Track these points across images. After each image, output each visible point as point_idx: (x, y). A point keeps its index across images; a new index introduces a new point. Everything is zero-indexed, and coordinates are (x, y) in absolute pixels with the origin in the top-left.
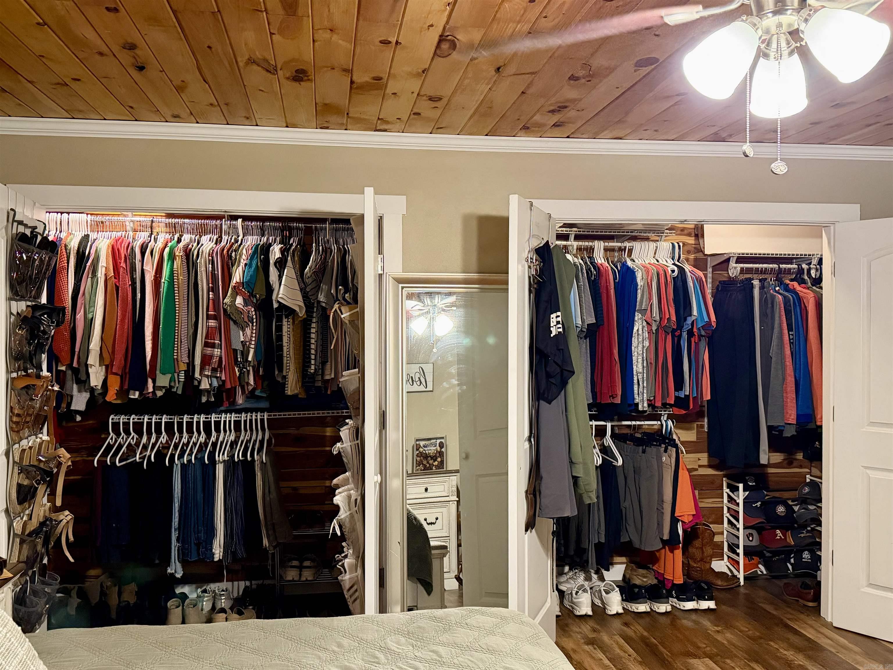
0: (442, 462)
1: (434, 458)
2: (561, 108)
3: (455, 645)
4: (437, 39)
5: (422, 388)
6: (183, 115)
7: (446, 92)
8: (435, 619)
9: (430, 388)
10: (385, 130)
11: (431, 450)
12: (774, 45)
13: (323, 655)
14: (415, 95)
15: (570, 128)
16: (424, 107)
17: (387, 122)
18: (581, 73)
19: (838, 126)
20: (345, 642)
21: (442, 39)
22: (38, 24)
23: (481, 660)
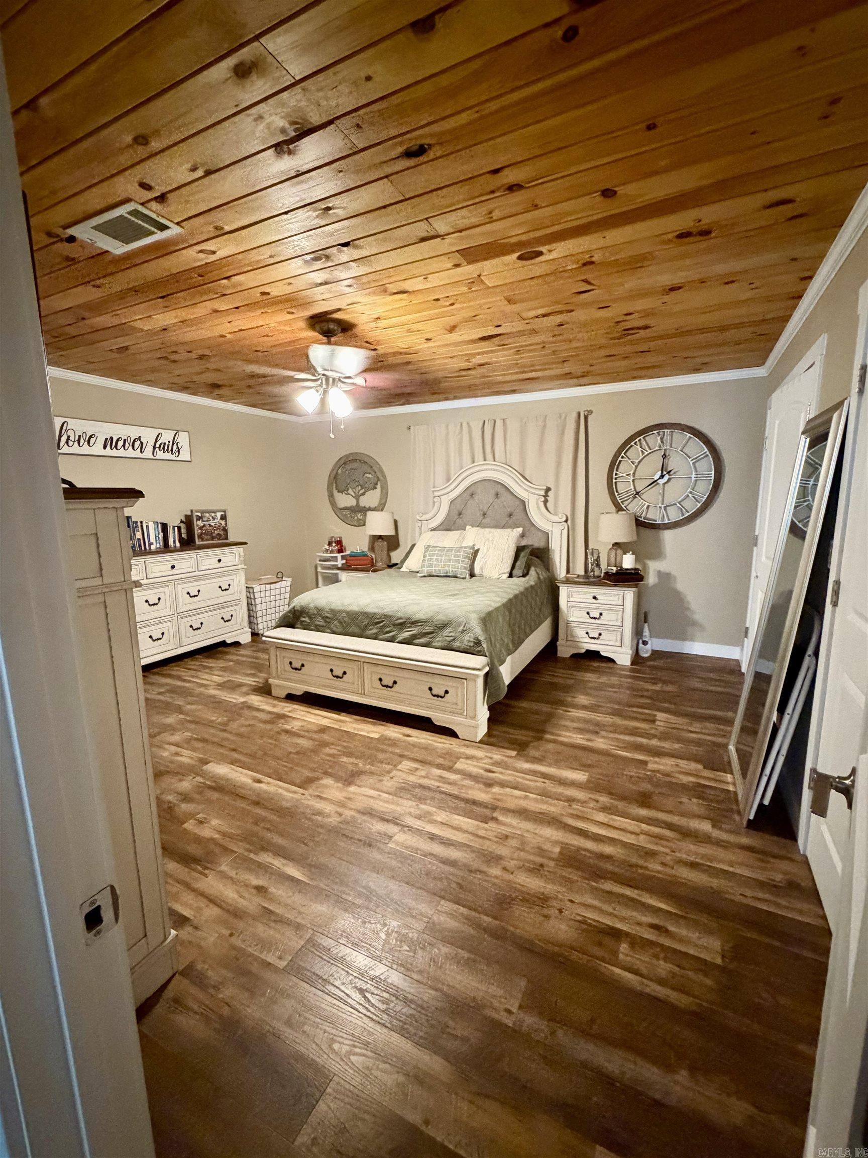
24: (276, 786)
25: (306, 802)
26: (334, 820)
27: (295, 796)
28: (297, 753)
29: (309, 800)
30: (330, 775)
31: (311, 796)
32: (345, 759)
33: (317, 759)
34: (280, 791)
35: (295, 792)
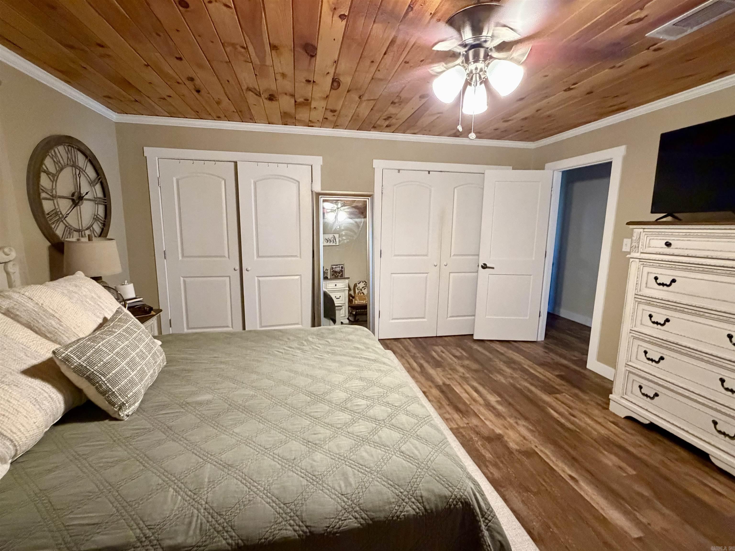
0: (342, 274)
1: (339, 273)
2: (389, 118)
3: (336, 339)
4: (331, 81)
5: (334, 244)
6: (222, 116)
7: (338, 108)
8: (329, 329)
9: (338, 244)
10: (313, 126)
11: (338, 269)
12: (474, 79)
13: (281, 342)
14: (324, 109)
15: (393, 128)
16: (329, 115)
17: (313, 122)
18: (396, 101)
19: (505, 131)
20: (291, 338)
21: (334, 80)
22: (145, 65)
23: (346, 344)
24: (557, 466)
25: (536, 440)
26: (522, 422)
27: (543, 449)
28: (527, 490)
29: (533, 441)
30: (507, 448)
31: (530, 442)
32: (488, 455)
33: (511, 471)
34: (554, 459)
35: (541, 451)
